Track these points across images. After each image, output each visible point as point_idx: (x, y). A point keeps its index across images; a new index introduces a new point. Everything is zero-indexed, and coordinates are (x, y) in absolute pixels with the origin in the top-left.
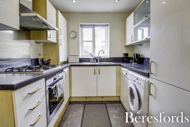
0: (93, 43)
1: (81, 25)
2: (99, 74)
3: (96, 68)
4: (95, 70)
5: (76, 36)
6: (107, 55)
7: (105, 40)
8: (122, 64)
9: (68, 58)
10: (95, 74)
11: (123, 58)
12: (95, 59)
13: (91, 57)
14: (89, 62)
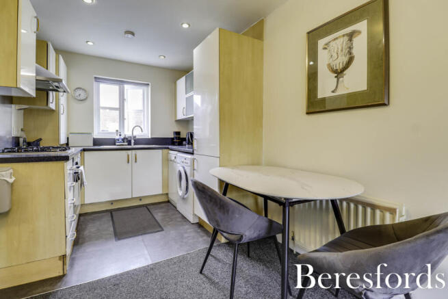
0: (120, 113)
1: (95, 78)
2: (136, 162)
3: (129, 152)
4: (128, 156)
5: (87, 98)
6: (146, 133)
7: (142, 109)
8: (170, 147)
9: (68, 138)
10: (128, 162)
11: (172, 139)
12: (125, 141)
13: (117, 137)
14: (115, 145)
